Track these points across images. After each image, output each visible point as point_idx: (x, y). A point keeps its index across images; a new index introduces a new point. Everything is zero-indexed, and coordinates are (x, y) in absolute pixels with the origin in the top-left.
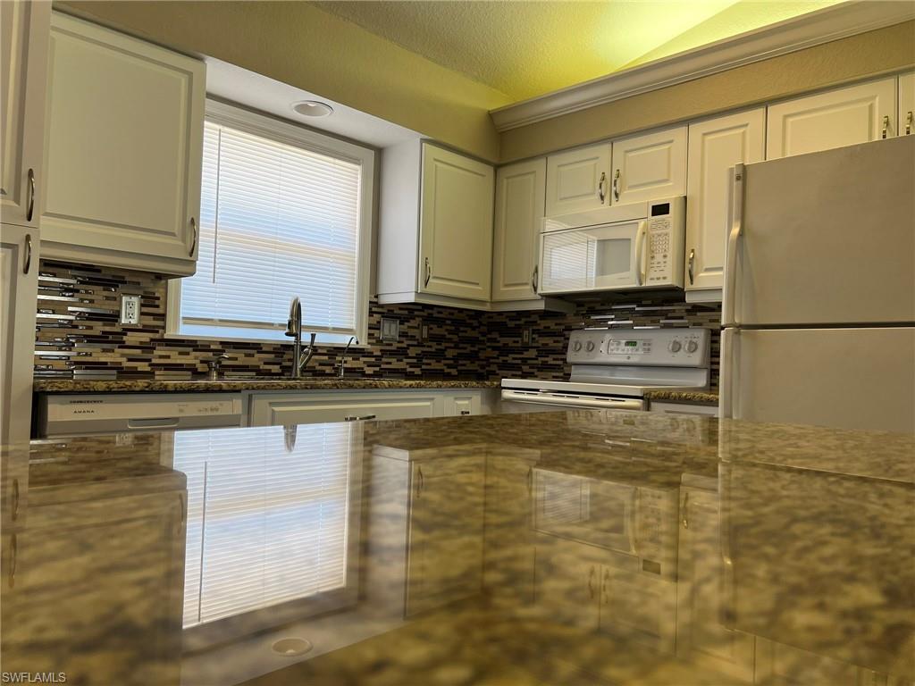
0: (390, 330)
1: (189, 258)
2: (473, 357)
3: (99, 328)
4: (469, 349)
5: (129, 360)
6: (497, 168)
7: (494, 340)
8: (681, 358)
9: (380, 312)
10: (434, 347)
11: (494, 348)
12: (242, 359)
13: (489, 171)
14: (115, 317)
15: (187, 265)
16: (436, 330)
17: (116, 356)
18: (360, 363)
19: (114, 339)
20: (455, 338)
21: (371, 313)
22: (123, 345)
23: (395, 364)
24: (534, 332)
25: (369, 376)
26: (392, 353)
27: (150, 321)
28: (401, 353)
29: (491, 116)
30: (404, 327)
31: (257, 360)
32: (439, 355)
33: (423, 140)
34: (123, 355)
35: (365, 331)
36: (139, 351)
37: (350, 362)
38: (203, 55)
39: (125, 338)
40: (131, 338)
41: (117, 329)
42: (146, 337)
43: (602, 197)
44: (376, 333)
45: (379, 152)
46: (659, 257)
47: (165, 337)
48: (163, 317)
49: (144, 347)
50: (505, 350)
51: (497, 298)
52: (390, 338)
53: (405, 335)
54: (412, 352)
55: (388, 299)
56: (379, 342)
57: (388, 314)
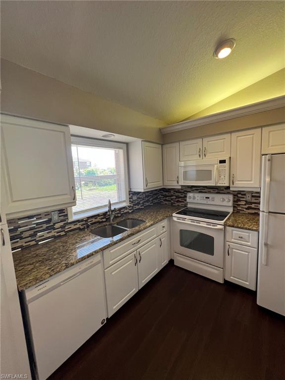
0: (135, 198)
1: (73, 201)
3: (45, 226)
4: (155, 196)
5: (57, 233)
6: (162, 145)
7: (162, 193)
8: (225, 203)
9: (132, 194)
10: (147, 199)
12: (94, 220)
13: (160, 146)
14: (50, 220)
15: (73, 203)
17: (53, 233)
18: (128, 210)
19: (51, 228)
20: (152, 195)
21: (129, 194)
22: (54, 229)
23: (137, 207)
24: (174, 191)
25: (130, 213)
26: (136, 205)
27: (62, 218)
28: (138, 204)
29: (160, 129)
30: (138, 196)
31: (98, 219)
32: (148, 201)
33: (142, 141)
34: (55, 232)
35: (128, 200)
36: (60, 229)
37: (125, 211)
38: (68, 125)
39: (55, 226)
40: (57, 226)
41: (52, 224)
42: (62, 224)
43: (200, 156)
44: (131, 200)
45: (127, 144)
46: (222, 177)
47: (69, 222)
48: (67, 215)
49: (62, 227)
50: (166, 196)
51: (165, 184)
52: (135, 200)
53: (139, 198)
54: (141, 202)
55: (133, 190)
56: (132, 202)
57: (134, 193)
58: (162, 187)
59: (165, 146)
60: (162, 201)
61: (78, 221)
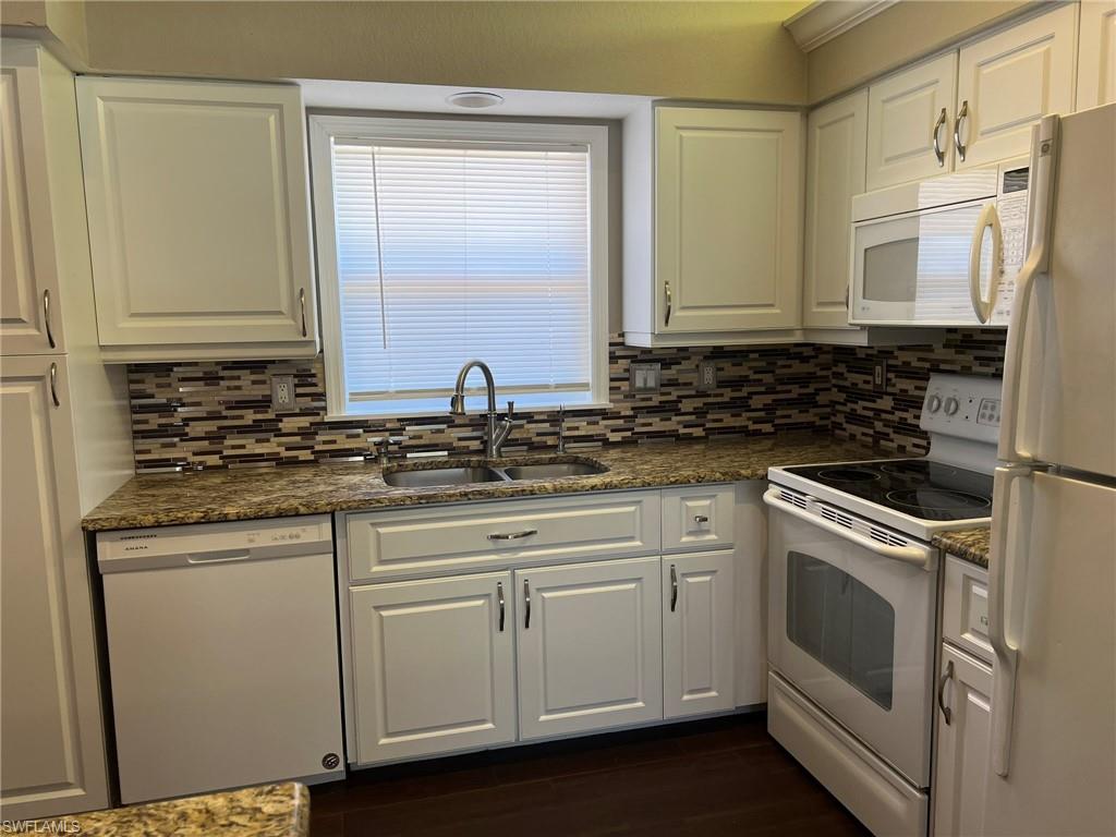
0: (646, 377)
1: (303, 339)
2: (805, 402)
3: (250, 417)
4: (796, 391)
5: (287, 449)
6: (807, 112)
9: (622, 355)
10: (728, 394)
11: (841, 389)
12: (425, 435)
13: (794, 119)
14: (269, 400)
16: (731, 371)
17: (273, 446)
18: (601, 428)
19: (268, 427)
20: (768, 378)
21: (613, 358)
22: (279, 433)
23: (657, 424)
25: (615, 444)
26: (651, 411)
27: (307, 403)
28: (667, 409)
29: (788, 31)
30: (672, 372)
32: (737, 406)
33: (656, 103)
34: (279, 445)
35: (606, 384)
36: (298, 438)
37: (584, 427)
39: (281, 425)
40: (288, 424)
41: (270, 415)
42: (304, 422)
43: (941, 156)
44: (625, 386)
45: (616, 126)
47: (326, 420)
48: (321, 396)
49: (304, 433)
50: (854, 394)
51: (810, 323)
52: (646, 389)
53: (673, 383)
54: (686, 406)
55: (631, 340)
56: (629, 396)
57: (643, 357)
58: (797, 338)
59: (823, 117)
60: (840, 419)
61: (366, 426)
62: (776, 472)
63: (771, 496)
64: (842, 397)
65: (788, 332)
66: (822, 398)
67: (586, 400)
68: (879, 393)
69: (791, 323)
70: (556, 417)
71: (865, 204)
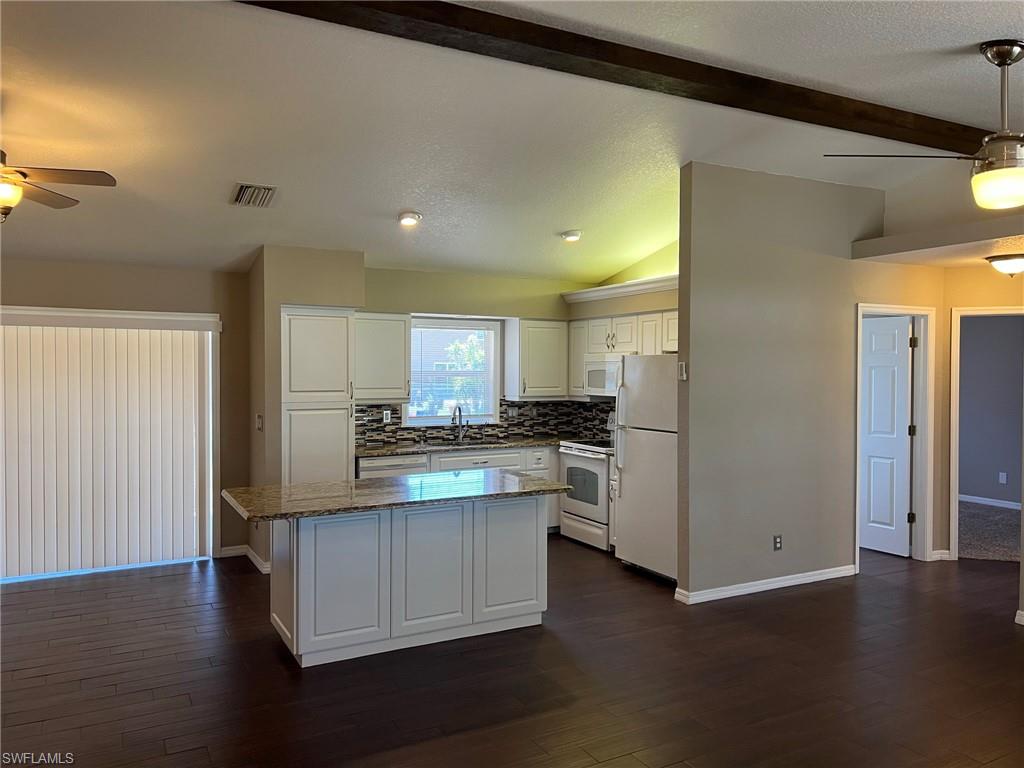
0: (514, 412)
1: (408, 397)
2: (569, 423)
3: (375, 425)
4: (565, 419)
5: (388, 438)
6: (568, 323)
7: (580, 413)
9: (503, 402)
10: (541, 419)
11: (582, 418)
12: (435, 433)
13: (564, 325)
14: (382, 419)
15: (407, 399)
16: (542, 410)
17: (382, 437)
18: (496, 431)
19: (381, 430)
20: (555, 413)
21: (501, 405)
22: (385, 432)
23: (516, 430)
25: (501, 438)
26: (515, 425)
27: (395, 420)
28: (520, 424)
29: (562, 296)
30: (521, 411)
31: (442, 433)
32: (544, 424)
33: (520, 319)
34: (385, 436)
35: (498, 415)
36: (391, 434)
37: (490, 431)
39: (385, 429)
40: (387, 429)
41: (382, 425)
42: (393, 427)
43: (608, 347)
44: (505, 416)
45: (504, 320)
47: (402, 427)
48: (400, 418)
49: (394, 432)
50: (586, 420)
51: (571, 394)
52: (513, 417)
53: (522, 415)
54: (526, 424)
55: (507, 399)
56: (506, 420)
57: (512, 404)
58: (567, 399)
59: (574, 325)
60: (581, 429)
61: (414, 429)
62: (562, 443)
63: (562, 450)
64: (582, 421)
65: (563, 396)
66: (574, 422)
67: (491, 421)
68: (594, 419)
69: (564, 393)
70: (481, 427)
71: (587, 358)
